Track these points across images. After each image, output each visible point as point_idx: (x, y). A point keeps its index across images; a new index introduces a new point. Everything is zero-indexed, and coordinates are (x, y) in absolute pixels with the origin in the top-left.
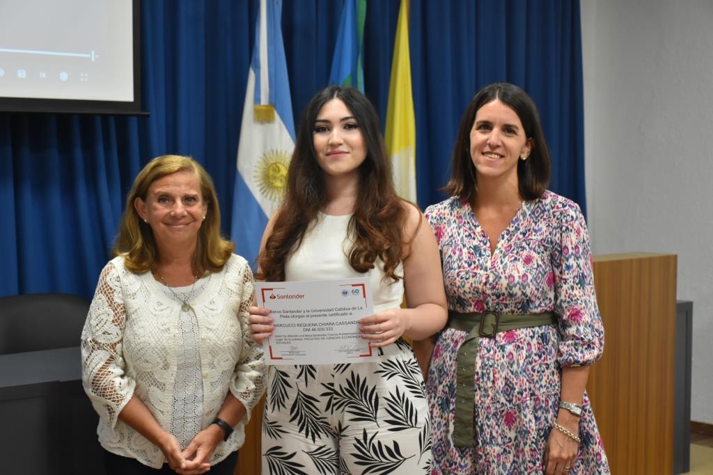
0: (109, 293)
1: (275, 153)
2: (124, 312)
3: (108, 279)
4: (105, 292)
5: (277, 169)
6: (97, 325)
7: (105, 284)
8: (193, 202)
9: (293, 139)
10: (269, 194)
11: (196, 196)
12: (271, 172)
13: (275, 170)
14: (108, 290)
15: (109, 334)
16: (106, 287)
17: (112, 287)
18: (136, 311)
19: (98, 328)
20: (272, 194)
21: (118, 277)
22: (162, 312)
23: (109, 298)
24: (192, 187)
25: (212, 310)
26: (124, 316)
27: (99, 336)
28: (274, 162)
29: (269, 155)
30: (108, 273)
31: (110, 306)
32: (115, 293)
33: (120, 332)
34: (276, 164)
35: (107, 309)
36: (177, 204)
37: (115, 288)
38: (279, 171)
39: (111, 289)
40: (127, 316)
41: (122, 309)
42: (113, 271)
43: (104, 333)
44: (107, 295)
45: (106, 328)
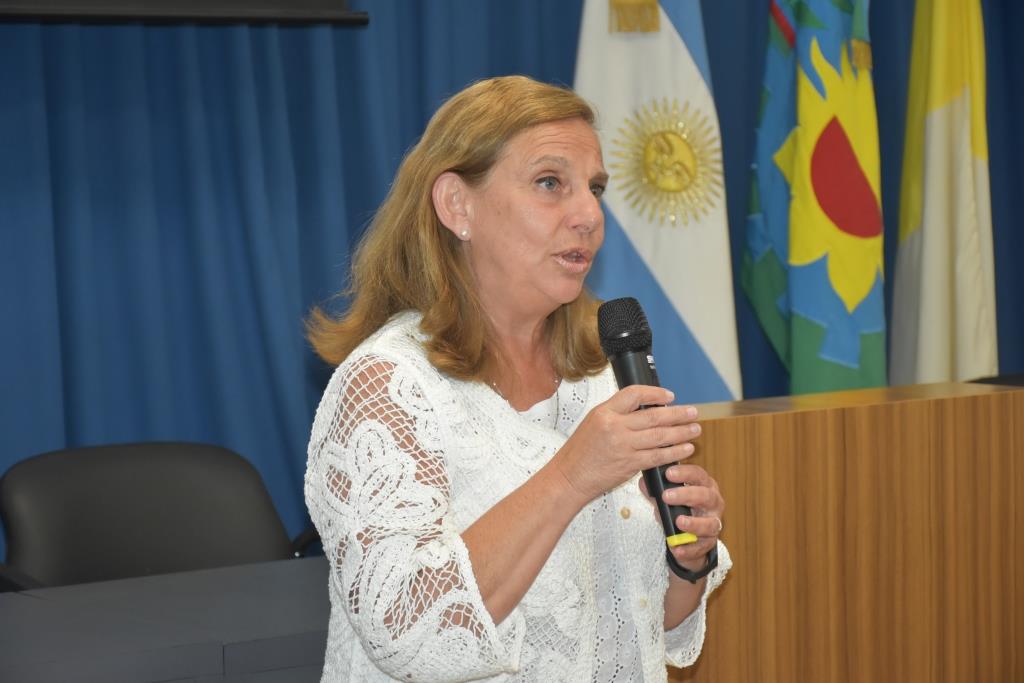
1: (661, 109)
4: (386, 417)
5: (667, 148)
7: (383, 400)
9: (703, 75)
10: (649, 208)
12: (653, 155)
13: (661, 150)
14: (396, 414)
15: (412, 506)
16: (390, 408)
17: (407, 410)
20: (655, 206)
21: (416, 387)
23: (401, 431)
28: (661, 129)
29: (646, 113)
30: (387, 378)
31: (403, 445)
32: (416, 422)
34: (663, 135)
35: (396, 452)
38: (671, 151)
43: (400, 506)
44: (394, 425)
45: (403, 494)
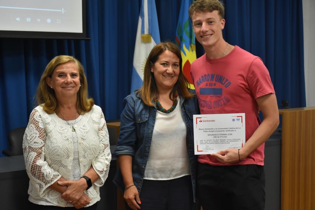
0: (36, 124)
2: (45, 132)
3: (35, 117)
4: (34, 123)
6: (31, 139)
7: (33, 119)
8: (75, 77)
11: (77, 73)
14: (35, 122)
15: (37, 143)
16: (34, 121)
17: (37, 120)
18: (51, 131)
19: (31, 140)
21: (40, 115)
22: (63, 131)
23: (36, 126)
24: (75, 69)
25: (84, 129)
26: (45, 134)
27: (32, 145)
30: (35, 114)
31: (37, 129)
32: (39, 123)
33: (43, 142)
35: (35, 131)
36: (68, 77)
37: (39, 121)
39: (37, 121)
40: (46, 134)
41: (44, 131)
42: (37, 113)
43: (35, 143)
44: (35, 125)
45: (35, 140)
